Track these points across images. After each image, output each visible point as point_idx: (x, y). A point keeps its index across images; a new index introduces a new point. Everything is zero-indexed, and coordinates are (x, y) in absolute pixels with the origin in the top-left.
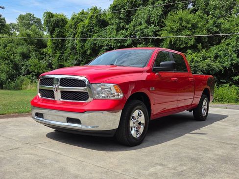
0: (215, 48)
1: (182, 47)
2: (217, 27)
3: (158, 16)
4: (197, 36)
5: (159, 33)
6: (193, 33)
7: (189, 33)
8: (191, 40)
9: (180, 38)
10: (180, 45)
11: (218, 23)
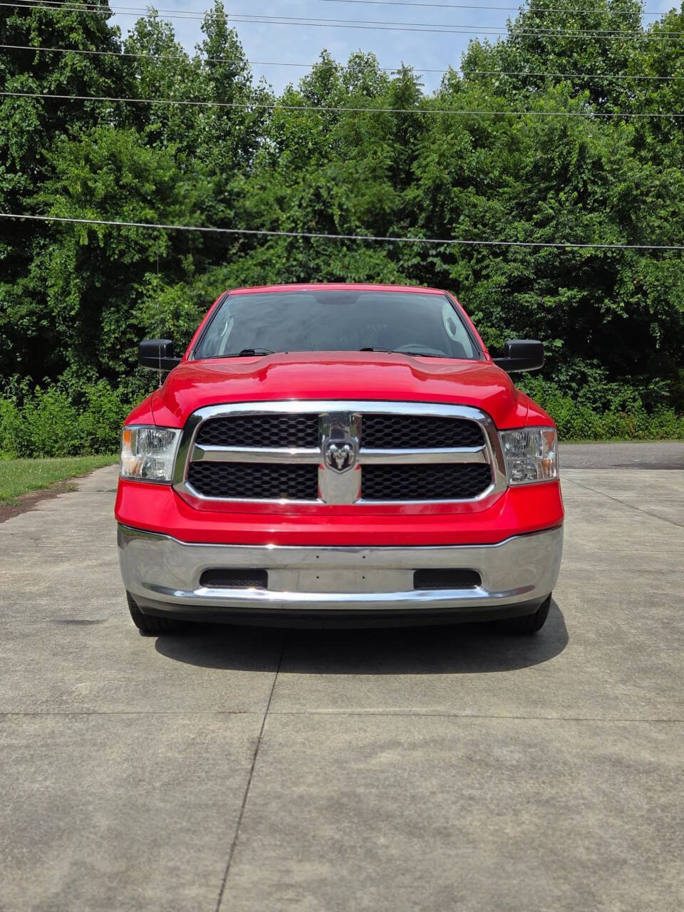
0: (225, 271)
1: (127, 260)
2: (228, 203)
3: (22, 132)
4: (177, 226)
5: (27, 201)
6: (163, 216)
7: (150, 213)
8: (156, 238)
9: (119, 227)
10: (122, 254)
11: (231, 192)
